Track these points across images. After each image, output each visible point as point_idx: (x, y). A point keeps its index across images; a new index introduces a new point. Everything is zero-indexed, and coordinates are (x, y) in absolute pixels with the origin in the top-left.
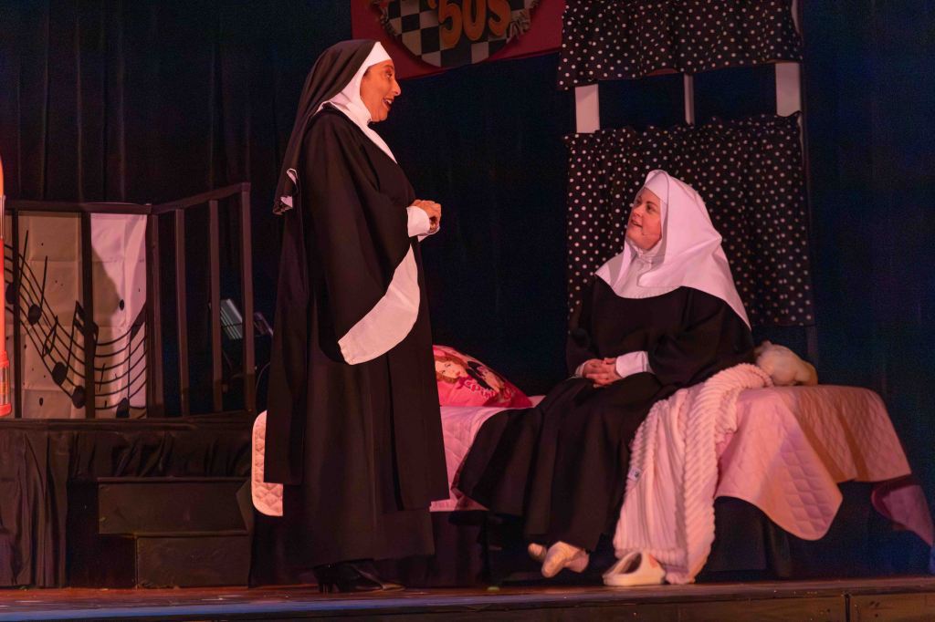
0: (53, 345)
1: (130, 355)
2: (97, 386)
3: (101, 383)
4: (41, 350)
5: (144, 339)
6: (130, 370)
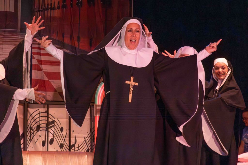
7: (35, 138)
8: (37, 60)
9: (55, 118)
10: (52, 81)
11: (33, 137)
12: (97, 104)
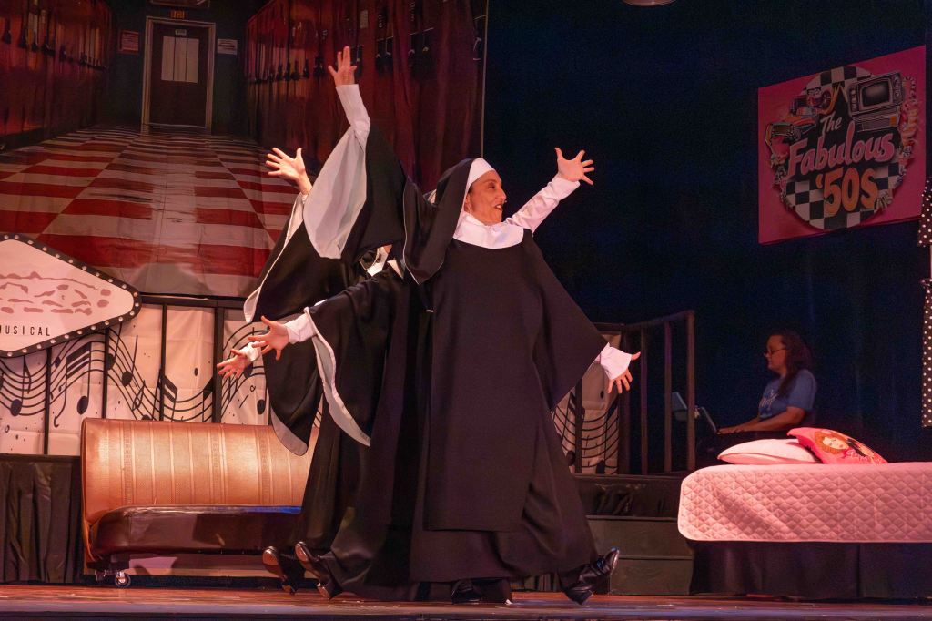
1: (607, 429)
2: (583, 451)
3: (585, 449)
5: (617, 419)
6: (606, 440)
7: (241, 394)
8: (251, 200)
11: (236, 390)
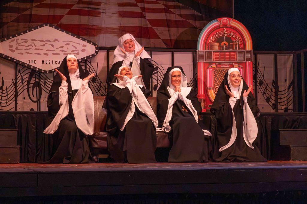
0: (266, 92)
1: (288, 94)
2: (279, 103)
3: (280, 102)
4: (263, 93)
5: (292, 90)
6: (288, 99)
9: (158, 65)
10: (155, 28)
12: (200, 50)
